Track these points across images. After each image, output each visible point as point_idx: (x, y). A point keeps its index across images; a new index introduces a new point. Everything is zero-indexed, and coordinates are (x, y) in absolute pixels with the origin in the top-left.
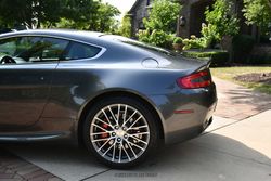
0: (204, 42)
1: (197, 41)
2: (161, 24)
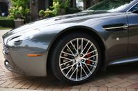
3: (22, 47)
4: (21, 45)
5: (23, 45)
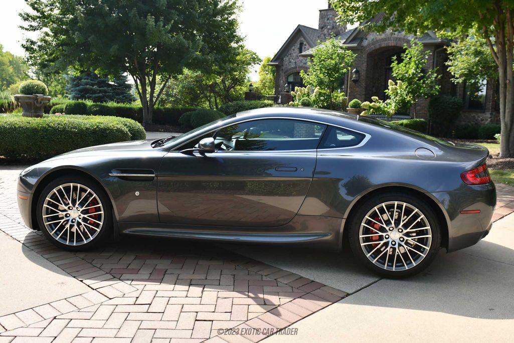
0: (391, 106)
1: (382, 104)
2: (326, 80)
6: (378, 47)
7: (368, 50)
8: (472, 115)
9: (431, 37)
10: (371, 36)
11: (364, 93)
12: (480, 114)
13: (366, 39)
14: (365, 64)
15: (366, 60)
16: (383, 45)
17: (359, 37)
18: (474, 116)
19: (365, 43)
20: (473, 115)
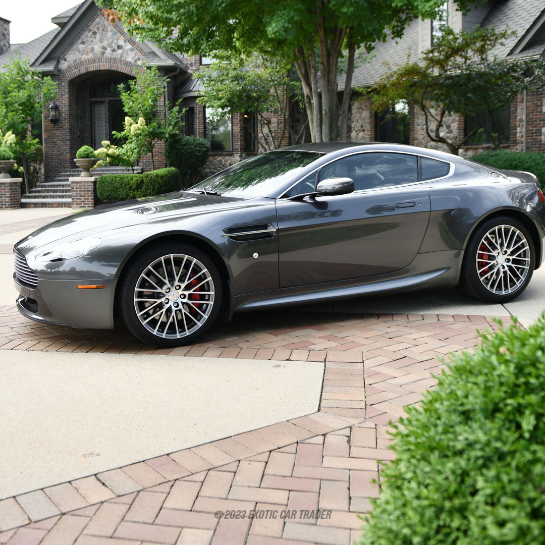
3: (64, 273)
4: (61, 269)
5: (65, 267)
6: (83, 71)
7: (70, 76)
8: (218, 160)
9: (159, 57)
10: (72, 56)
11: (68, 137)
12: (227, 158)
13: (65, 60)
14: (67, 96)
15: (67, 90)
16: (91, 69)
17: (54, 56)
18: (221, 161)
19: (64, 65)
20: (219, 158)
